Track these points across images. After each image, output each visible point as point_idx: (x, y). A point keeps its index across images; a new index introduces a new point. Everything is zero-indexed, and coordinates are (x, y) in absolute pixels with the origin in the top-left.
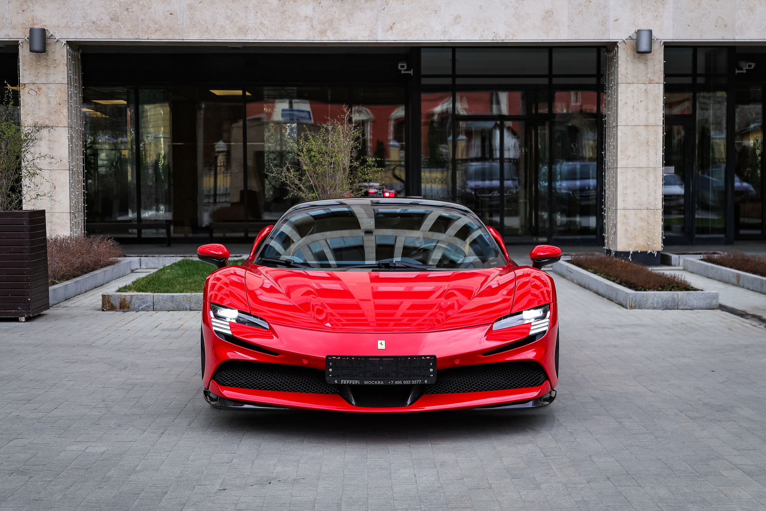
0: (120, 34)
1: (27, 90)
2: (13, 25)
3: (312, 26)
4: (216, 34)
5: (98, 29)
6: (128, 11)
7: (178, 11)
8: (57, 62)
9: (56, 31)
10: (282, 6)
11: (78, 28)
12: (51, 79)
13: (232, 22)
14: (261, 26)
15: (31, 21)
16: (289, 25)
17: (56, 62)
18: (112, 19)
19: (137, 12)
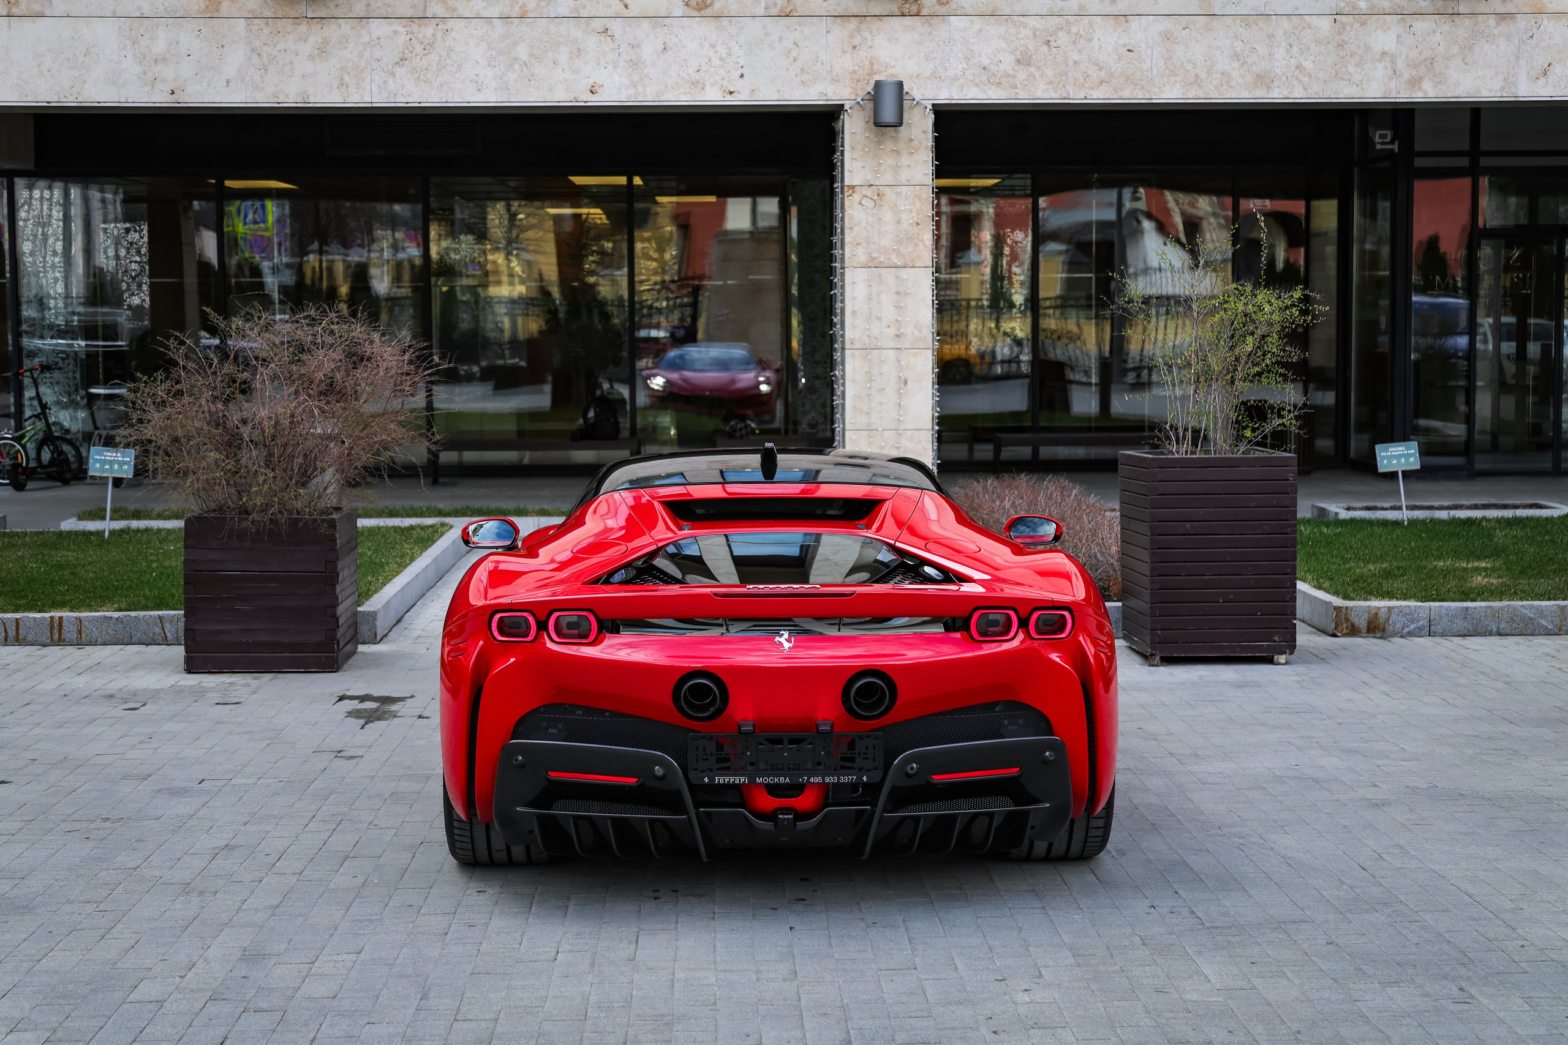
0: (1033, 89)
1: (857, 197)
2: (834, 74)
3: (1395, 72)
4: (1212, 88)
5: (992, 81)
6: (1049, 46)
7: (1143, 45)
8: (915, 143)
9: (913, 85)
10: (1340, 33)
11: (955, 78)
12: (904, 176)
13: (1243, 64)
14: (1297, 72)
15: (867, 67)
16: (1351, 69)
17: (913, 144)
18: (1019, 62)
19: (1066, 47)
